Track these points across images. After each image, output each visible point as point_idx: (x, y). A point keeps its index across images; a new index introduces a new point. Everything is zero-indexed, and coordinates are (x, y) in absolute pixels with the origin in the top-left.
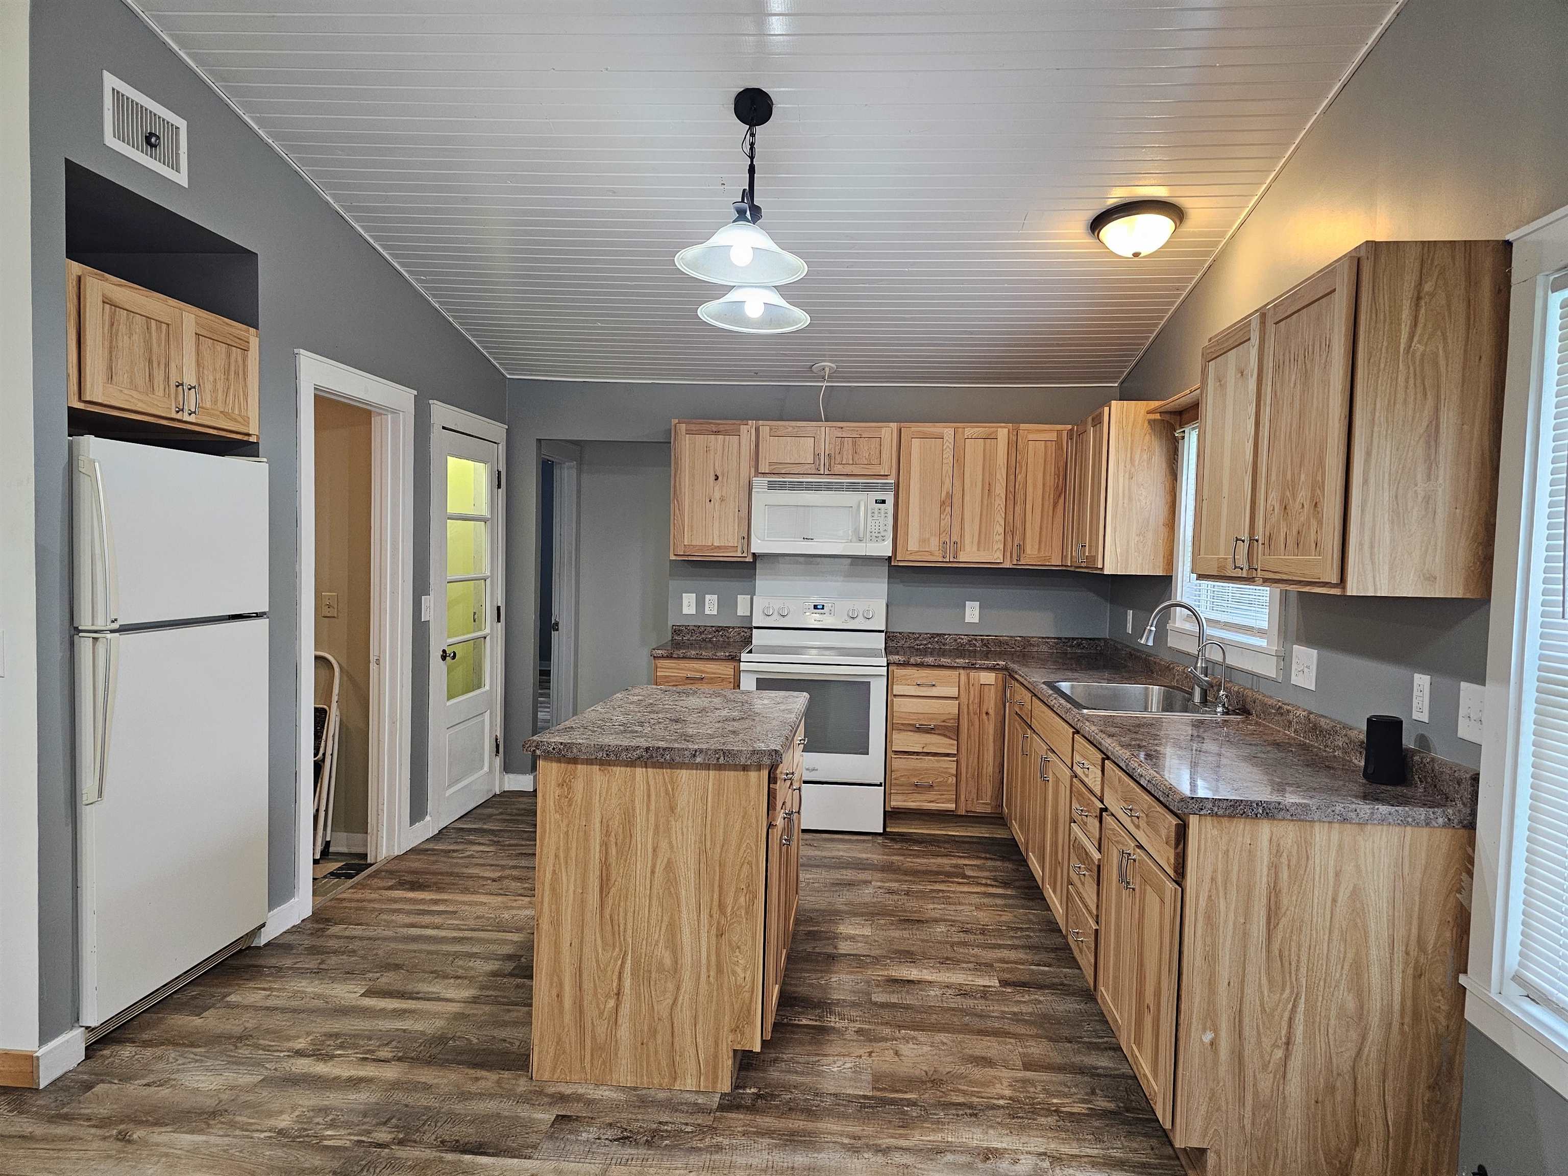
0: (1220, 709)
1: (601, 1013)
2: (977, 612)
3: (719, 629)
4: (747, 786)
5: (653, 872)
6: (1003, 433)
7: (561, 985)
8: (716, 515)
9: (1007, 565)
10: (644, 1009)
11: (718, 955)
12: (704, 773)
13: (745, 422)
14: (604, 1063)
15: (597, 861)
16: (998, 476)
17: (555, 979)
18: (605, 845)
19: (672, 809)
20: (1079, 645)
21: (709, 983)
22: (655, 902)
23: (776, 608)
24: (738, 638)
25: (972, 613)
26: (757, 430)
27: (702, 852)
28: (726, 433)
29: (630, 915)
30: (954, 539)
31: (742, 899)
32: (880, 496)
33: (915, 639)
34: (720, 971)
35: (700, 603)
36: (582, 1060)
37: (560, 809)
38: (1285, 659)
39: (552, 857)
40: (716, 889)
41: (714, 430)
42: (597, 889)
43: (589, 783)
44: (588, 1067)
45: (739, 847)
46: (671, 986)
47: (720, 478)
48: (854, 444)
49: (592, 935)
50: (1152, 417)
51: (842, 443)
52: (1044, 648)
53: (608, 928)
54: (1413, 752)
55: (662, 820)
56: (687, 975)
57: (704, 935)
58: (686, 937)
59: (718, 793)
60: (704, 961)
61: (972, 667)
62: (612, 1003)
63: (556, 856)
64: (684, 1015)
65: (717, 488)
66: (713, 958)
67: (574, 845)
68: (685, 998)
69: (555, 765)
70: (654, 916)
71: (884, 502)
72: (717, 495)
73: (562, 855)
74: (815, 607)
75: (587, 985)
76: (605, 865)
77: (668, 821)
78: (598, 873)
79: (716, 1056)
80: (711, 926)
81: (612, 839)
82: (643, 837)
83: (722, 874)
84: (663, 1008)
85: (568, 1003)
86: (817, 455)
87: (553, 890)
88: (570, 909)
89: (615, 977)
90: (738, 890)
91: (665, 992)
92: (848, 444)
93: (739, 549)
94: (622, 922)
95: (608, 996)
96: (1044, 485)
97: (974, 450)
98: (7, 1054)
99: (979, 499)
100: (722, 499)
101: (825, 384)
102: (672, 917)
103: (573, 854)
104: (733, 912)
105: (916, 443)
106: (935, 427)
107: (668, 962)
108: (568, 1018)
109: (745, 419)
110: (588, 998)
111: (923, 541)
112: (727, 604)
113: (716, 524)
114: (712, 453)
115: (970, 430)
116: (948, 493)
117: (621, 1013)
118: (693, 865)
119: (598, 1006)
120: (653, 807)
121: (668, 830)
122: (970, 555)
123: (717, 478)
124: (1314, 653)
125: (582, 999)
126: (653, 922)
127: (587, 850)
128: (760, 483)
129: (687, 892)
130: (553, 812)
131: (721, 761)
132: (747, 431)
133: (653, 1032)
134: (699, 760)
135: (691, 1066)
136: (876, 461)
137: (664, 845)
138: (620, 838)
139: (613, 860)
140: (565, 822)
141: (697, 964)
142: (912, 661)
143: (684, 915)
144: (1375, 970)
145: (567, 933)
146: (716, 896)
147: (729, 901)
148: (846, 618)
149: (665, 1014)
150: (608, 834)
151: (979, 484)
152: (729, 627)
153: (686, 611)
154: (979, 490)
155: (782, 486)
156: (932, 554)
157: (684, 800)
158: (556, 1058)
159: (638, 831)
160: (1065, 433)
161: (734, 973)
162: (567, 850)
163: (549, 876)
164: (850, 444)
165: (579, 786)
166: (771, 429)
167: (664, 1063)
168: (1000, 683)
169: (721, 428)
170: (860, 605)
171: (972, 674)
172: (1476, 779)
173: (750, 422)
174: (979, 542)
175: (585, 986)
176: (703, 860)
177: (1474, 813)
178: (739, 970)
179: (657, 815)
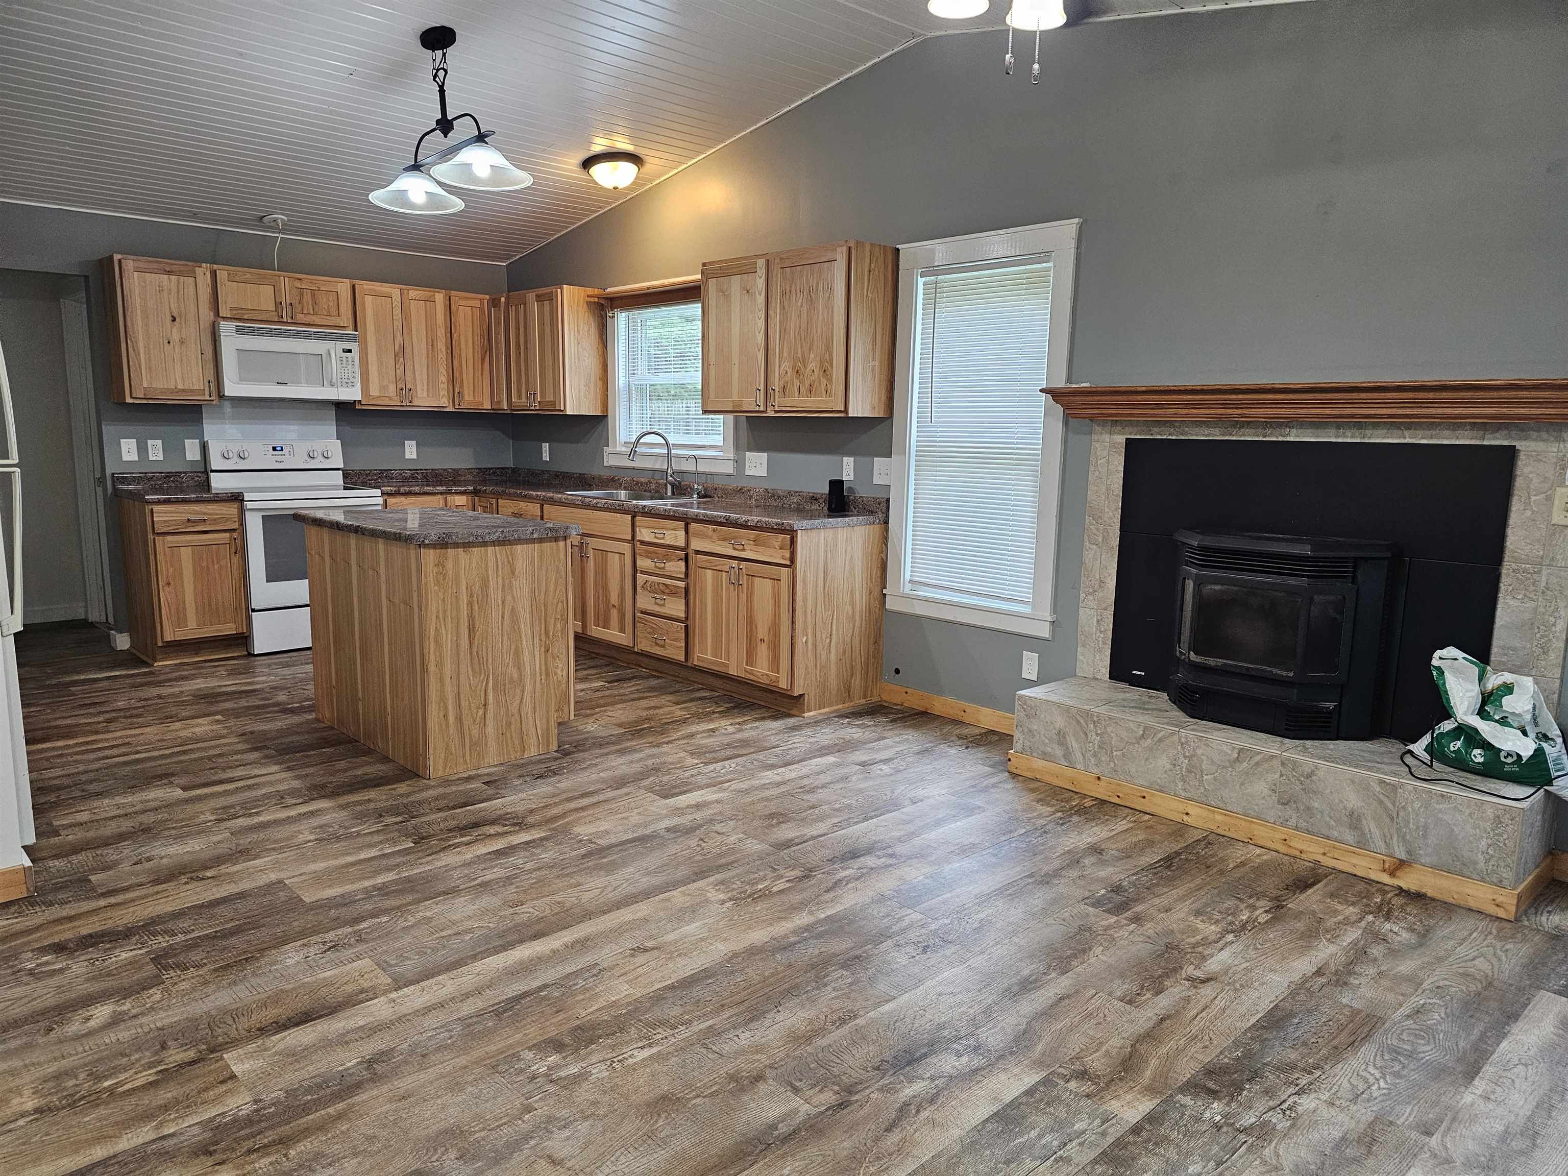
0: (695, 496)
1: (474, 721)
2: (414, 449)
3: (169, 475)
4: (558, 550)
5: (503, 617)
6: (440, 297)
7: (446, 708)
8: (177, 357)
9: (450, 409)
10: (503, 710)
11: (546, 665)
12: (531, 546)
13: (198, 264)
14: (478, 754)
15: (466, 616)
16: (439, 334)
17: (442, 705)
18: (470, 604)
19: (513, 573)
20: (494, 473)
21: (541, 683)
22: (505, 638)
23: (235, 451)
24: (191, 483)
25: (411, 450)
26: (214, 274)
27: (533, 598)
28: (180, 274)
29: (490, 649)
30: (408, 386)
31: (559, 625)
32: (348, 346)
33: (367, 475)
34: (547, 675)
35: (142, 449)
36: (464, 756)
37: (438, 583)
38: (739, 463)
39: (434, 618)
40: (543, 622)
41: (168, 269)
42: (467, 636)
43: (456, 560)
44: (468, 758)
45: (555, 591)
46: (518, 691)
47: (177, 320)
48: (313, 296)
49: (465, 667)
50: (592, 300)
51: (301, 294)
52: (470, 477)
53: (476, 661)
54: (848, 496)
55: (507, 582)
56: (528, 682)
57: (537, 653)
58: (526, 657)
59: (541, 558)
60: (538, 671)
61: (449, 493)
62: (481, 712)
63: (437, 617)
64: (527, 709)
65: (175, 330)
66: (543, 668)
67: (449, 607)
68: (527, 698)
69: (432, 551)
70: (505, 647)
71: (350, 351)
72: (175, 337)
73: (441, 616)
74: (274, 449)
75: (464, 704)
76: (471, 617)
77: (510, 582)
78: (466, 624)
79: (548, 729)
80: (541, 646)
81: (475, 599)
82: (495, 594)
83: (546, 610)
84: (514, 709)
85: (451, 719)
86: (278, 304)
87: (436, 641)
88: (449, 653)
89: (483, 693)
90: (556, 619)
91: (514, 697)
92: (307, 297)
93: (207, 392)
94: (485, 654)
95: (478, 708)
96: (473, 343)
97: (417, 310)
98: (4, 873)
99: (425, 352)
100: (182, 342)
101: (281, 236)
102: (517, 646)
103: (449, 613)
104: (553, 635)
105: (368, 299)
106: (381, 286)
107: (515, 676)
108: (452, 730)
109: (198, 260)
110: (465, 712)
111: (383, 388)
112: (174, 449)
113: (178, 367)
114: (166, 292)
115: (414, 293)
116: (400, 345)
117: (488, 716)
118: (528, 609)
119: (472, 716)
120: (500, 573)
121: (511, 587)
122: (424, 400)
123: (174, 320)
124: (765, 455)
125: (461, 715)
126: (504, 651)
127: (458, 610)
128: (227, 329)
129: (525, 629)
130: (433, 585)
131: (549, 535)
132: (203, 273)
133: (509, 724)
134: (535, 536)
135: (534, 741)
136: (335, 313)
137: (509, 598)
138: (480, 598)
139: (476, 614)
140: (442, 591)
141: (533, 675)
142: (402, 490)
143: (524, 643)
144: (857, 594)
145: (448, 670)
146: (543, 626)
147: (551, 627)
148: (307, 458)
149: (515, 711)
150: (472, 596)
151: (424, 339)
152: (180, 473)
153: (126, 457)
154: (424, 345)
155: (251, 332)
156: (390, 398)
157: (520, 564)
158: (446, 759)
159: (491, 592)
160: (486, 302)
161: (556, 674)
162: (445, 611)
163: (432, 633)
164: (309, 295)
165: (450, 565)
166: (229, 274)
167: (517, 742)
168: (470, 503)
169: (175, 268)
170: (319, 446)
171: (449, 498)
172: (888, 500)
173: (203, 265)
174: (428, 389)
175: (463, 704)
176: (534, 603)
177: (887, 517)
178: (559, 671)
179: (503, 578)
